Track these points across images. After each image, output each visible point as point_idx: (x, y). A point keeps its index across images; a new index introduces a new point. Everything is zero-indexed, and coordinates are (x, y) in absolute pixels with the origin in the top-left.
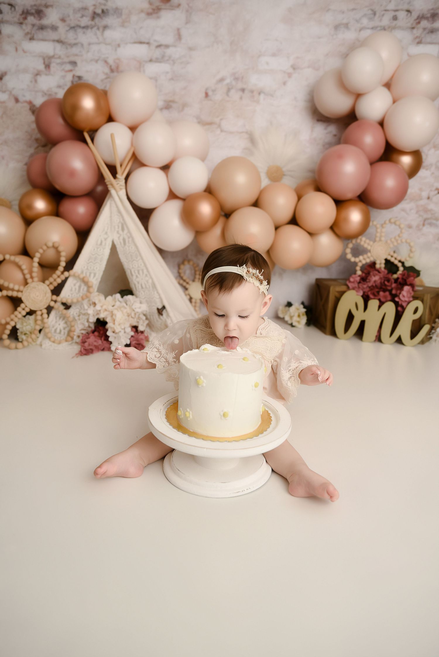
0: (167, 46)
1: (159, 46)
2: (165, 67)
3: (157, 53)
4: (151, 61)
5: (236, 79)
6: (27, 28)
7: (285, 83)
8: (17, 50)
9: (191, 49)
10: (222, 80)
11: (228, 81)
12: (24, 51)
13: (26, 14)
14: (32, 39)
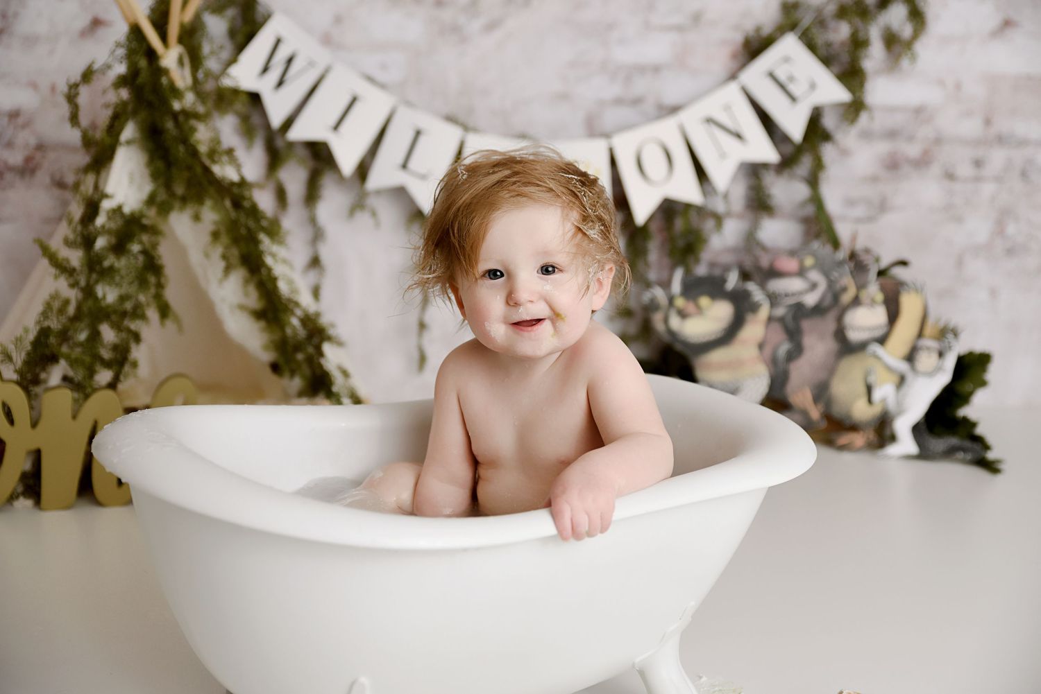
0: (619, 102)
1: (637, 102)
2: (625, 55)
3: (641, 86)
4: (656, 69)
5: (455, 29)
6: (925, 132)
7: (338, 20)
8: (958, 86)
9: (564, 97)
10: (491, 27)
11: (476, 25)
12: (941, 83)
13: (922, 162)
14: (919, 112)
